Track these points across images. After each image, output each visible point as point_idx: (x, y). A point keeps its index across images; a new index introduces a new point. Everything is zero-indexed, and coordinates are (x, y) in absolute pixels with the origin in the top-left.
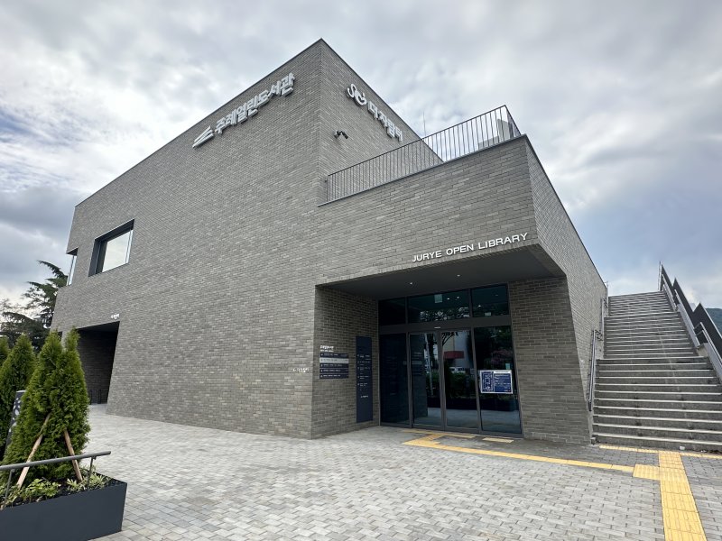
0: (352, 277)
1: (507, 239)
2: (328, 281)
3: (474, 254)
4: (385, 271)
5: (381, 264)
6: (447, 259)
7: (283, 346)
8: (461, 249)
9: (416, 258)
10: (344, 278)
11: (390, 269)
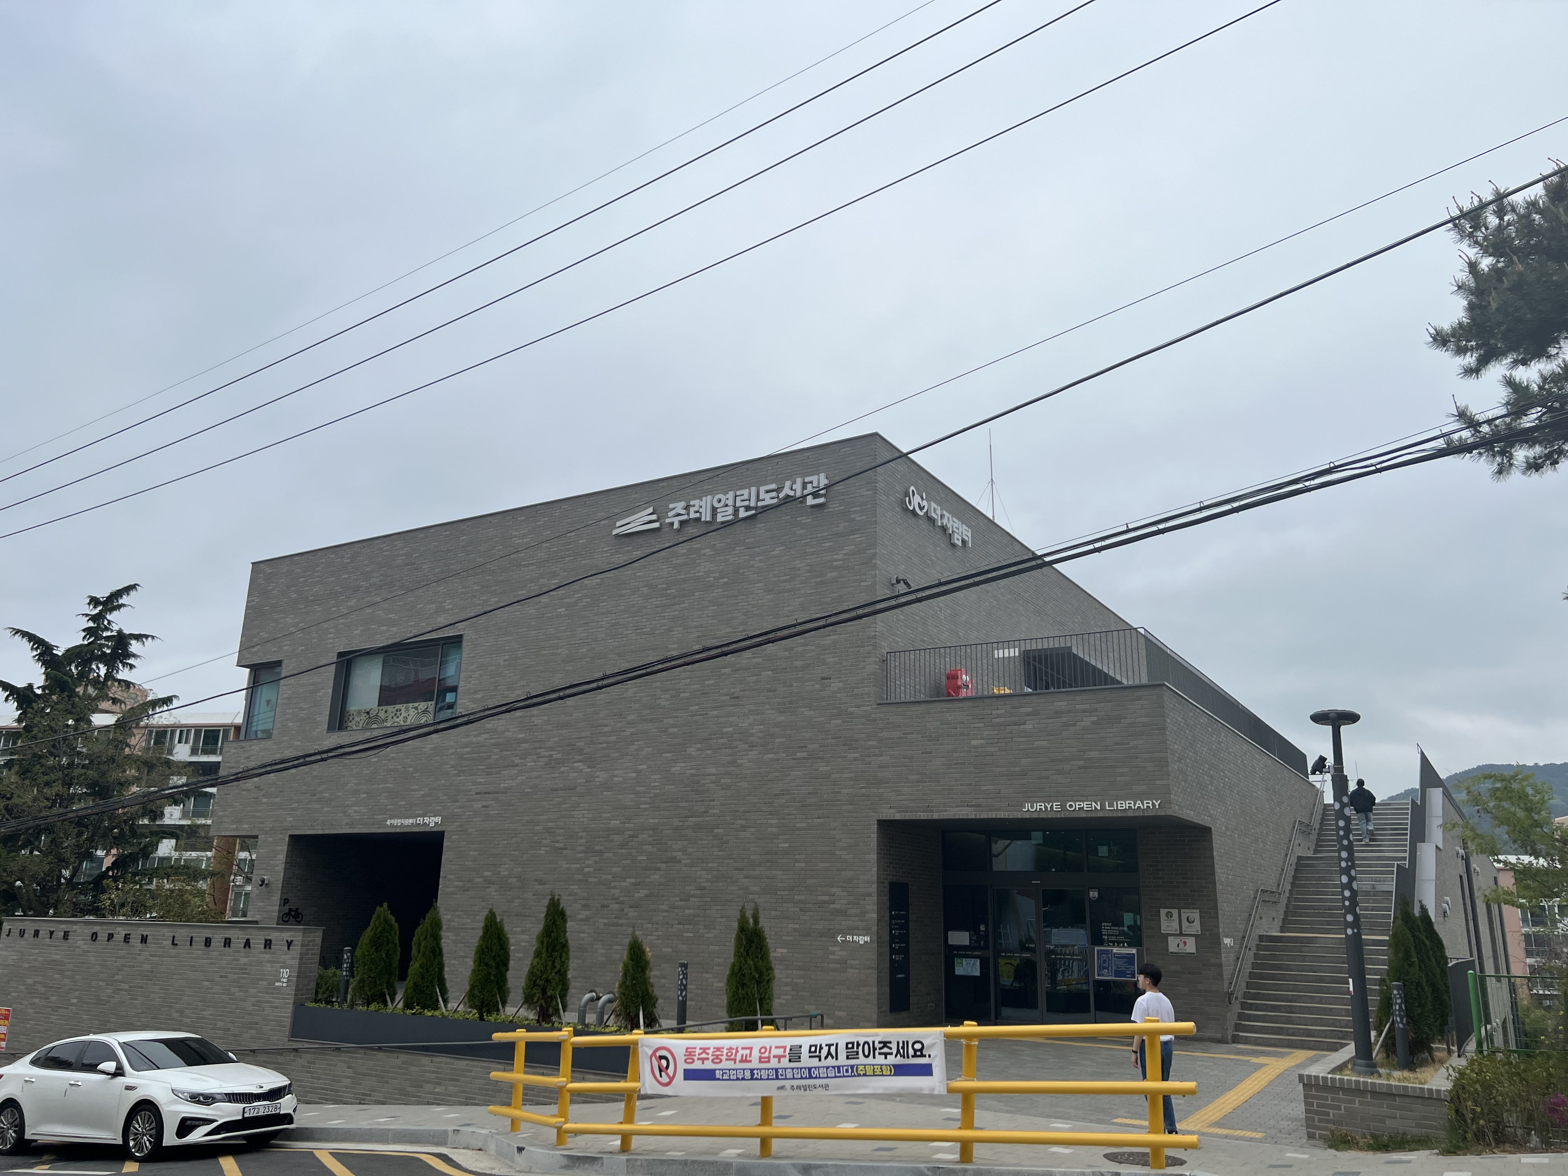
0: (936, 816)
1: (1139, 804)
2: (898, 817)
3: (1101, 814)
4: (984, 815)
5: (979, 806)
6: (1068, 815)
7: (825, 902)
8: (1085, 805)
9: (1028, 806)
10: (923, 816)
11: (993, 815)
